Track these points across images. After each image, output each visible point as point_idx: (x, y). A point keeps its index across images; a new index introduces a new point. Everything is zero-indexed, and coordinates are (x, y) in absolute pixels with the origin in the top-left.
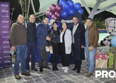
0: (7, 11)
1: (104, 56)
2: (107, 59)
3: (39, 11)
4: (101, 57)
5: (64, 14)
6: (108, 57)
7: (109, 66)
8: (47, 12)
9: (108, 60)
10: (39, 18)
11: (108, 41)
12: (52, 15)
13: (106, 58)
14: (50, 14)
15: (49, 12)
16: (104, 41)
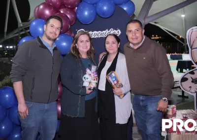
3: (29, 21)
5: (86, 13)
11: (193, 81)
16: (183, 83)
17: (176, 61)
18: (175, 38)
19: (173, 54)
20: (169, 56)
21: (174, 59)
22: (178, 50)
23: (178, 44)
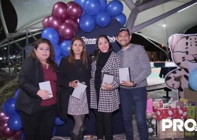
1: (177, 112)
2: (182, 118)
3: (16, 31)
4: (172, 116)
5: (87, 23)
6: (185, 114)
8: (46, 20)
10: (18, 45)
11: (175, 80)
13: (182, 115)
15: (51, 19)
16: (167, 81)
17: (160, 69)
18: (158, 46)
19: (156, 62)
20: (152, 64)
21: (157, 67)
22: (161, 59)
23: (161, 52)
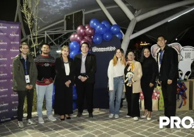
0: (18, 35)
2: (157, 98)
6: (159, 95)
7: (160, 107)
9: (159, 99)
12: (82, 40)
13: (156, 96)
14: (78, 38)
